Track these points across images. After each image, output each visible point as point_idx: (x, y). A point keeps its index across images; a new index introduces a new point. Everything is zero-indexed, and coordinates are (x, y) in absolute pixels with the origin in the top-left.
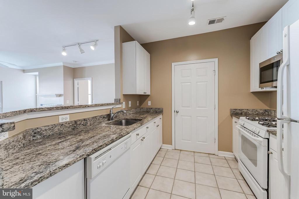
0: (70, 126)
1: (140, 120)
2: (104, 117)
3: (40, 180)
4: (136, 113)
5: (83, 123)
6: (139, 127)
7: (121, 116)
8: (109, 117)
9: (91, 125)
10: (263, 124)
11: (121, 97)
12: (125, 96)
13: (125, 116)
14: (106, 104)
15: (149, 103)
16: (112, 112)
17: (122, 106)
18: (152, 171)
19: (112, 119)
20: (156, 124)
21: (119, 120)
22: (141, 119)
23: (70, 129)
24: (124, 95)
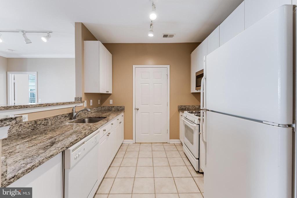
0: (30, 126)
1: (105, 118)
2: (65, 117)
3: (32, 168)
4: (98, 112)
5: (43, 123)
6: (106, 123)
7: (83, 116)
8: (71, 116)
9: (52, 125)
10: (197, 115)
11: (82, 95)
12: (87, 94)
13: (87, 115)
14: (67, 103)
15: (111, 102)
16: (74, 111)
17: (84, 105)
18: (116, 164)
19: (75, 118)
20: (119, 121)
21: (82, 118)
22: (106, 116)
23: (30, 129)
24: (85, 94)
